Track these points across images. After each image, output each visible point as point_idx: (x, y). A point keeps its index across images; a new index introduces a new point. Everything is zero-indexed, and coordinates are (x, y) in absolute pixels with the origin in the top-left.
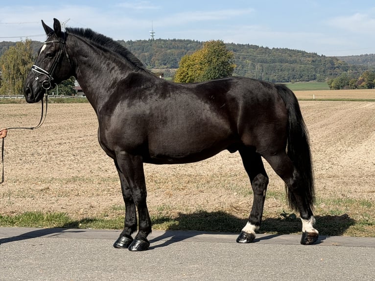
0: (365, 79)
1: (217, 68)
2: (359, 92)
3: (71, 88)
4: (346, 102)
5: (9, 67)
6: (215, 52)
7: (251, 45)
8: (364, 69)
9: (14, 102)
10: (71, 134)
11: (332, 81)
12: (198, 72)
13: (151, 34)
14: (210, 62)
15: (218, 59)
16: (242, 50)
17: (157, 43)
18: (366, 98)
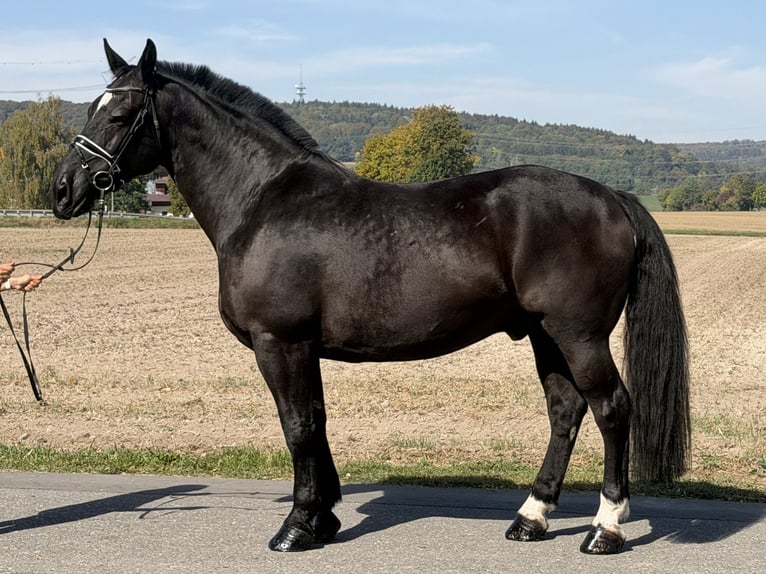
0: (736, 191)
1: (440, 162)
2: (721, 217)
3: (140, 199)
4: (702, 236)
5: (13, 154)
6: (436, 130)
7: (503, 117)
8: (731, 170)
9: (25, 225)
10: (168, 291)
11: (668, 194)
12: (401, 169)
13: (299, 92)
14: (425, 149)
15: (441, 144)
16: (483, 127)
17: (310, 109)
18: (743, 230)
